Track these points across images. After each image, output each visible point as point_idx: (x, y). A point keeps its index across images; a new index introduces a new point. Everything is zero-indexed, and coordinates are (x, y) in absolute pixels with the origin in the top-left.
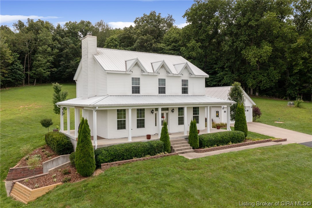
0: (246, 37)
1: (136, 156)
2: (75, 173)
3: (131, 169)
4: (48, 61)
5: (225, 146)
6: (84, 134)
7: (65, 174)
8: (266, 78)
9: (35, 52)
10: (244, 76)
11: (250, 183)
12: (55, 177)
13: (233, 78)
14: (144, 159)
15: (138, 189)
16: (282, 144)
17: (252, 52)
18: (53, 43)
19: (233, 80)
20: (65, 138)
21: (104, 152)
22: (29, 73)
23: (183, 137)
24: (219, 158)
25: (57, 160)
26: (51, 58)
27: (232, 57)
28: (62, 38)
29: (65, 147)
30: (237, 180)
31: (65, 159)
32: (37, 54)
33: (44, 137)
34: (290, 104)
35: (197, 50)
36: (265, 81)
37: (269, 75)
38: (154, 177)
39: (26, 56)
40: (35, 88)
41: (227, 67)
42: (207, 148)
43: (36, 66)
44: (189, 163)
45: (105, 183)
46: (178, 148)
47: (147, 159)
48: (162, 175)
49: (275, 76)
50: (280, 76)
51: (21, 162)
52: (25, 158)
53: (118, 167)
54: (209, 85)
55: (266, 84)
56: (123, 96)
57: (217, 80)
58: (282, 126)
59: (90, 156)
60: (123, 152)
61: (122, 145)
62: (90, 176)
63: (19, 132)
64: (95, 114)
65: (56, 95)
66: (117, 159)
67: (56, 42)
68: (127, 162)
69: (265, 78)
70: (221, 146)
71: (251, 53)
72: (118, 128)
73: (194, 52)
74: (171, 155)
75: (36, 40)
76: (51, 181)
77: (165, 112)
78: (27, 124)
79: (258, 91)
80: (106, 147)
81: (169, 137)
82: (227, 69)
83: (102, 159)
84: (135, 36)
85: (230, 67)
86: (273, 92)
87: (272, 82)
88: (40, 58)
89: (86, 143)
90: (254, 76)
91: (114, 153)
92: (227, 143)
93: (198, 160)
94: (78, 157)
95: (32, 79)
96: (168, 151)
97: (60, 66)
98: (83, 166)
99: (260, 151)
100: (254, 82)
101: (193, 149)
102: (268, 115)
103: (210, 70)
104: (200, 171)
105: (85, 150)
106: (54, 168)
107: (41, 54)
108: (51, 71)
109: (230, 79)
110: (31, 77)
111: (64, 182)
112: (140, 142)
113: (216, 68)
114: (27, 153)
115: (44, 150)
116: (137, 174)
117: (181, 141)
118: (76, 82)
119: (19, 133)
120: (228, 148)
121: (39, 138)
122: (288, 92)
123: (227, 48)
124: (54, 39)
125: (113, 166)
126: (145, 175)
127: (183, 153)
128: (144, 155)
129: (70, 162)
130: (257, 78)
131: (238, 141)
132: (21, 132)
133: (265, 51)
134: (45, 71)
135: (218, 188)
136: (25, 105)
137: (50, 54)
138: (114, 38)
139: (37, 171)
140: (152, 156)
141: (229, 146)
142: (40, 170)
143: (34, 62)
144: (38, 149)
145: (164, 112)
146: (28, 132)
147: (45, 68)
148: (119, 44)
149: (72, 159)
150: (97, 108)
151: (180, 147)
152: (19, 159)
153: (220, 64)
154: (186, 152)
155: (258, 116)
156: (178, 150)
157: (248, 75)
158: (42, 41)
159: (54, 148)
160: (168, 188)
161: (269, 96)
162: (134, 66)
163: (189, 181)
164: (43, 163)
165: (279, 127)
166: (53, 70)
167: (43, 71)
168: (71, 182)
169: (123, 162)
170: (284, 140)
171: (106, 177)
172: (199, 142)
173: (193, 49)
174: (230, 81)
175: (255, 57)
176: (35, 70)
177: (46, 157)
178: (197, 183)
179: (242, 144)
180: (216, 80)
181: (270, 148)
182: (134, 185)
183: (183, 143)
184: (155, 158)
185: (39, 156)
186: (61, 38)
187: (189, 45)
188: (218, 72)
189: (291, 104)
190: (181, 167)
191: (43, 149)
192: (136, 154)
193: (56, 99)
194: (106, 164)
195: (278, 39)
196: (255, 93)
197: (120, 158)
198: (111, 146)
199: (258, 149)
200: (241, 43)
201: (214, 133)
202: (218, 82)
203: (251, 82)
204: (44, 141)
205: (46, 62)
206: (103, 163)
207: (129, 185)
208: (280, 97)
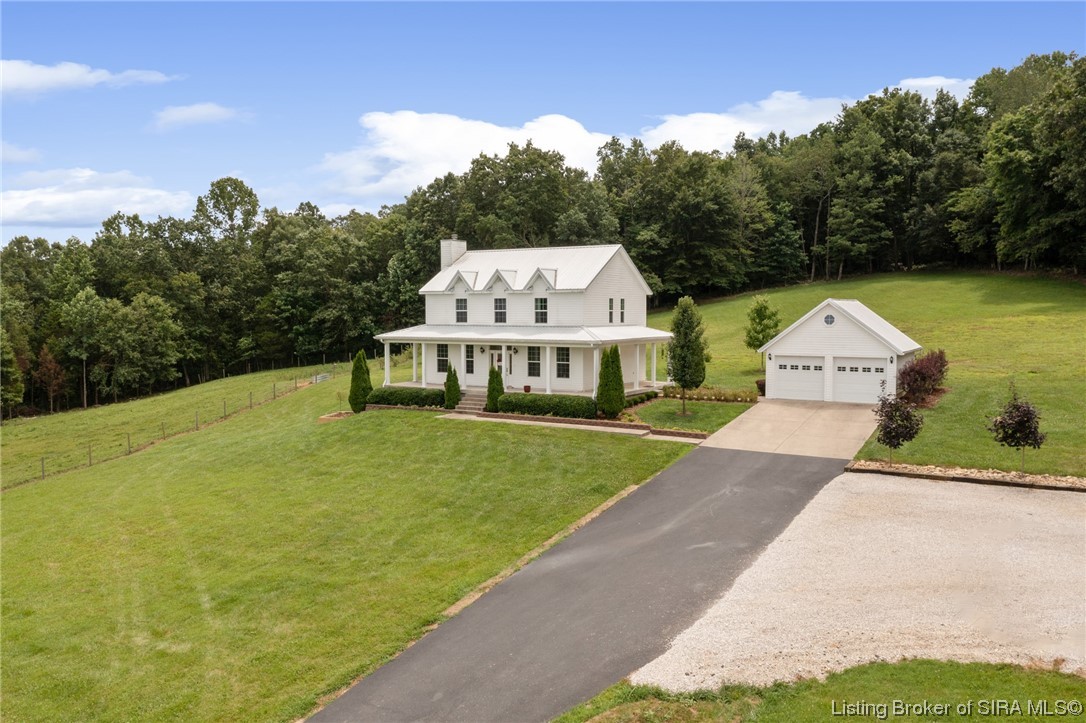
1: (402, 403)
18: (891, 158)
26: (874, 203)
39: (820, 204)
46: (465, 404)
60: (388, 395)
66: (383, 403)
74: (443, 411)
91: (379, 395)
92: (546, 413)
101: (484, 410)
127: (461, 412)
128: (411, 405)
131: (570, 415)
140: (419, 408)
145: (493, 352)
151: (470, 404)
154: (470, 413)
156: (459, 408)
166: (883, 235)
186: (927, 138)
192: (402, 400)
197: (386, 401)
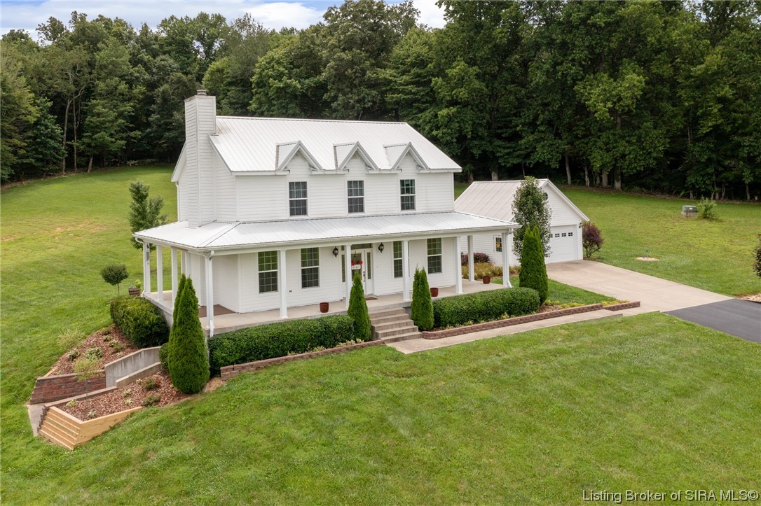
0: (585, 52)
1: (294, 349)
2: (167, 387)
3: (282, 378)
4: (121, 115)
5: (494, 322)
6: (185, 308)
7: (149, 389)
8: (634, 147)
9: (89, 93)
10: (583, 142)
11: (518, 403)
12: (128, 395)
13: (558, 148)
14: (310, 356)
15: (289, 417)
16: (622, 315)
17: (597, 89)
18: (131, 70)
19: (557, 152)
20: (151, 312)
21: (226, 342)
22: (75, 143)
23: (400, 304)
24: (468, 349)
25: (135, 360)
26: (128, 107)
27: (553, 99)
28: (154, 57)
29: (151, 331)
30: (495, 397)
31: (152, 357)
32: (93, 99)
33: (109, 305)
34: (688, 211)
35: (469, 84)
36: (631, 156)
37: (643, 140)
38: (325, 393)
39: (69, 103)
40: (89, 179)
41: (542, 124)
42: (450, 329)
43: (93, 127)
44: (403, 362)
45: (226, 407)
46: (388, 329)
47: (317, 354)
48: (341, 388)
49: (656, 142)
50: (669, 143)
51: (60, 365)
52: (68, 356)
53: (255, 374)
54: (503, 164)
55: (635, 162)
56: (271, 221)
57: (522, 152)
58: (649, 267)
59: (197, 351)
60: (266, 342)
61: (264, 328)
62: (197, 392)
63: (55, 294)
64: (209, 265)
65: (137, 205)
66: (253, 357)
67: (140, 67)
68: (274, 361)
69: (632, 148)
70: (483, 323)
71: (597, 91)
72: (262, 290)
73: (463, 89)
74: (369, 345)
75: (91, 65)
76: (121, 403)
77: (363, 253)
78: (73, 274)
79: (620, 177)
80: (231, 332)
81: (367, 308)
82: (542, 128)
83: (222, 358)
84: (324, 53)
85: (550, 123)
86: (655, 180)
87: (650, 157)
88: (100, 107)
89: (189, 327)
90: (606, 144)
91: (247, 345)
92: (498, 315)
93: (423, 356)
94: (173, 354)
95: (84, 156)
96: (363, 337)
97: (148, 124)
98: (183, 372)
99: (566, 332)
100: (608, 158)
101: (420, 330)
102: (628, 241)
103: (504, 130)
104: (421, 379)
105: (186, 341)
106: (127, 377)
107: (104, 99)
108: (128, 139)
109: (552, 151)
110: (81, 154)
111: (147, 405)
112: (304, 320)
113: (518, 126)
114: (72, 344)
115: (108, 337)
116: (293, 387)
117: (395, 314)
118: (177, 186)
119: (54, 297)
120: (498, 327)
121: (99, 308)
122: (691, 179)
123: (540, 78)
124: (135, 61)
125: (244, 371)
126: (307, 389)
127: (396, 340)
128: (312, 348)
129: (159, 363)
130: (614, 148)
131: (524, 311)
132: (59, 293)
133: (627, 85)
134: (113, 140)
135: (451, 414)
136: (66, 225)
137: (125, 98)
138: (276, 56)
139: (94, 383)
140: (329, 349)
141: (499, 323)
142: (99, 382)
143: (89, 117)
144: (95, 334)
145: (358, 251)
146: (74, 294)
147: (113, 132)
148: (287, 71)
149: (163, 357)
150: (213, 253)
151: (392, 326)
152: (56, 357)
153: (527, 115)
154: (403, 339)
155: (596, 247)
156: (385, 335)
157: (594, 141)
158: (106, 69)
159: (130, 332)
160: (349, 415)
161: (646, 188)
162: (293, 158)
163: (395, 401)
164: (106, 365)
165: (639, 272)
166: (132, 134)
167: (110, 139)
168: (160, 404)
169: (265, 363)
170: (634, 304)
171: (229, 393)
172: (433, 315)
173: (461, 81)
174: (552, 155)
175: (605, 101)
176: (90, 137)
177: (113, 353)
178: (411, 402)
179: (531, 318)
180: (518, 153)
181: (591, 326)
182: (282, 409)
183: (398, 319)
184: (333, 352)
185: (98, 351)
186: (151, 58)
187: (451, 72)
188: (523, 134)
189: (690, 211)
190: (384, 370)
191: (106, 334)
192: (294, 345)
193: (136, 216)
194: (230, 368)
195: (659, 56)
196: (614, 182)
197: (260, 354)
198: (241, 331)
199: (562, 327)
200: (573, 65)
201: (469, 295)
202: (524, 159)
203: (599, 158)
204: (109, 317)
205: (116, 118)
206: (224, 366)
207: (274, 409)
208: (672, 191)
